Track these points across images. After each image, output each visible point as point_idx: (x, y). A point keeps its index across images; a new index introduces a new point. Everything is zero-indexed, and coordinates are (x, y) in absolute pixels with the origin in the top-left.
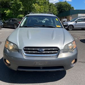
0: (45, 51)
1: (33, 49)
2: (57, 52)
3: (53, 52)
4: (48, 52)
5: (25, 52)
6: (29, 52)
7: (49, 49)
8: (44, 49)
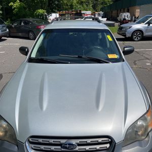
0: (79, 145)
2: (108, 146)
4: (87, 148)
5: (33, 146)
6: (42, 147)
7: (89, 141)
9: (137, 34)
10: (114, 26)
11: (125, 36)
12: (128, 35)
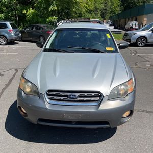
0: (79, 97)
1: (61, 94)
2: (98, 98)
3: (92, 99)
4: (85, 99)
5: (49, 97)
6: (55, 98)
7: (86, 94)
8: (77, 95)
9: (141, 40)
10: (121, 33)
11: (129, 42)
12: (133, 41)
